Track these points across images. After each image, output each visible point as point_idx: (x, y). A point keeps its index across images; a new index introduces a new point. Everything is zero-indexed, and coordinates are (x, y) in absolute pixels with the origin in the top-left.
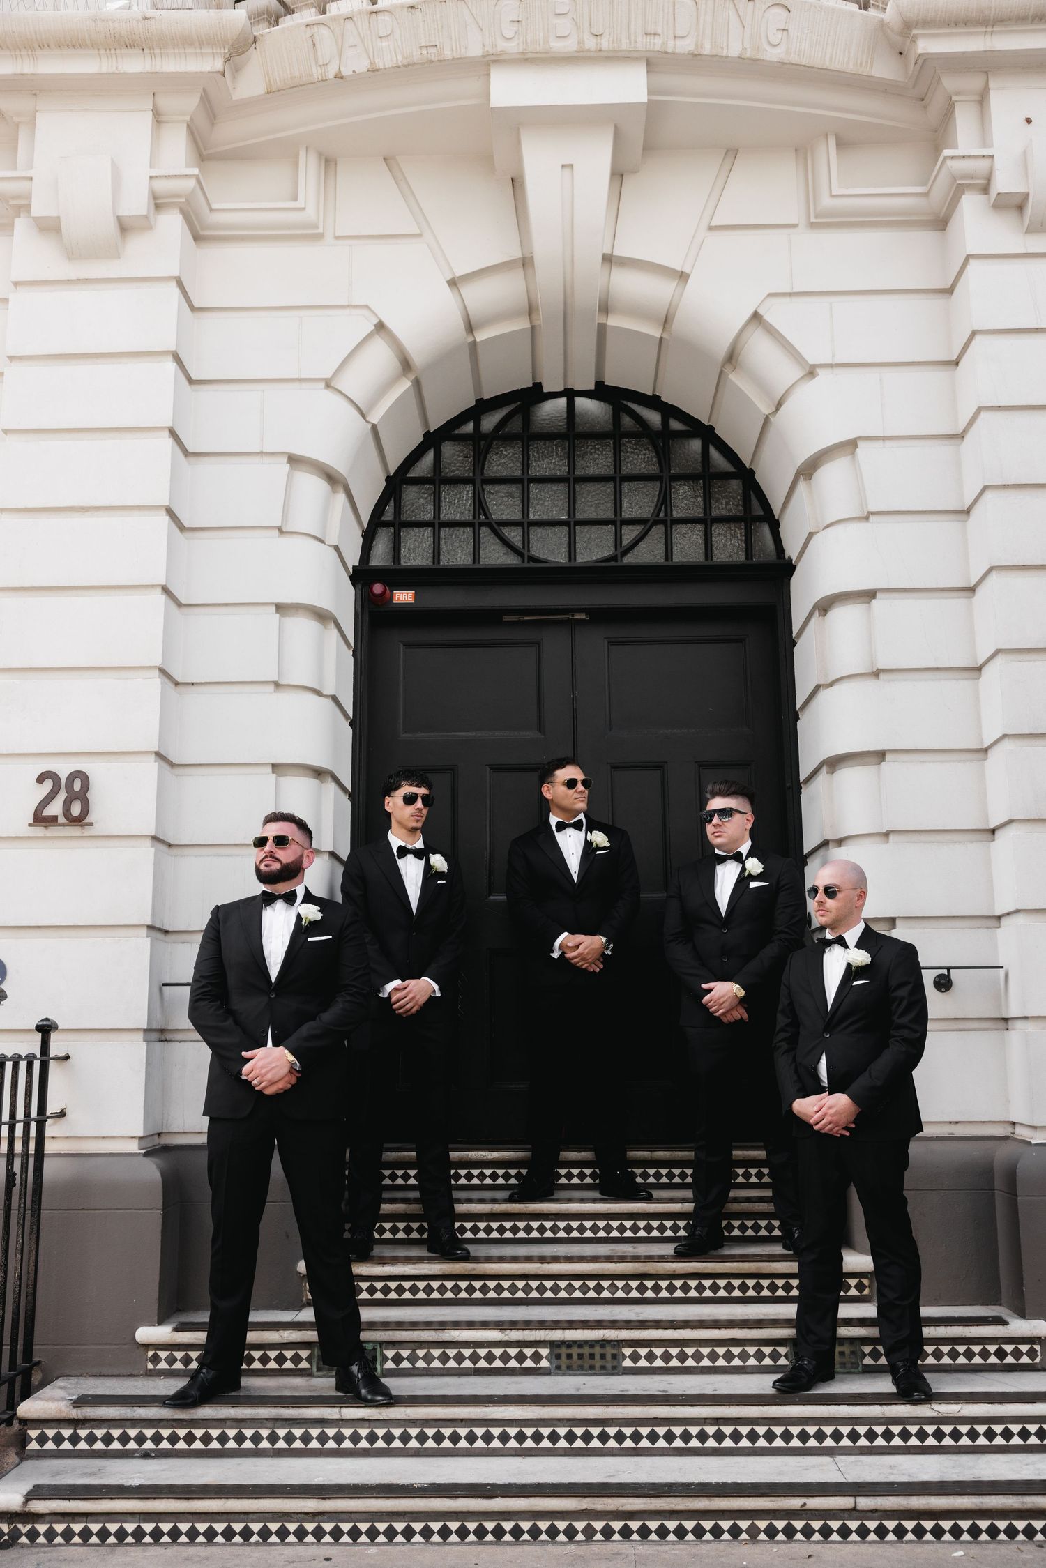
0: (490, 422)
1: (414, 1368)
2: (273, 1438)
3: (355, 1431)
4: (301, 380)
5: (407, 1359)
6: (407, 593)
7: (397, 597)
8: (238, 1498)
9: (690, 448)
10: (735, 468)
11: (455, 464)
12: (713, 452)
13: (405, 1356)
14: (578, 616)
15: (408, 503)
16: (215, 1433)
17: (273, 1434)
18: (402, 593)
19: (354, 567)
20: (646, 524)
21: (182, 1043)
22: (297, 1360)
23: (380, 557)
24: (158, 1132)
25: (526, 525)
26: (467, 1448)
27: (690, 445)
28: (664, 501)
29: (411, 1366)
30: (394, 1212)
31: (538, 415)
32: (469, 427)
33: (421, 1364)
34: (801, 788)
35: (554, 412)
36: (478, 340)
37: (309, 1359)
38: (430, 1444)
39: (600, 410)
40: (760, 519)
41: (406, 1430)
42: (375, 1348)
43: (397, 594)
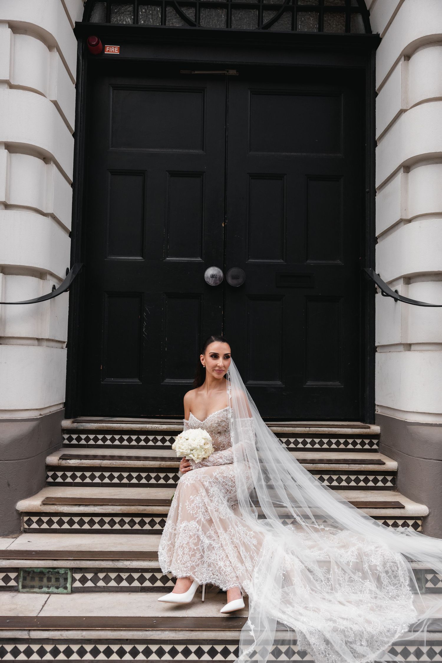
1: (96, 587)
3: (42, 647)
5: (91, 580)
6: (115, 47)
7: (107, 49)
13: (89, 578)
14: (231, 72)
18: (111, 47)
19: (76, 23)
20: (280, 10)
22: (6, 579)
25: (198, 5)
29: (94, 585)
30: (92, 466)
33: (101, 584)
34: (376, 192)
37: (16, 579)
40: (357, 11)
41: (82, 646)
42: (67, 572)
43: (107, 48)
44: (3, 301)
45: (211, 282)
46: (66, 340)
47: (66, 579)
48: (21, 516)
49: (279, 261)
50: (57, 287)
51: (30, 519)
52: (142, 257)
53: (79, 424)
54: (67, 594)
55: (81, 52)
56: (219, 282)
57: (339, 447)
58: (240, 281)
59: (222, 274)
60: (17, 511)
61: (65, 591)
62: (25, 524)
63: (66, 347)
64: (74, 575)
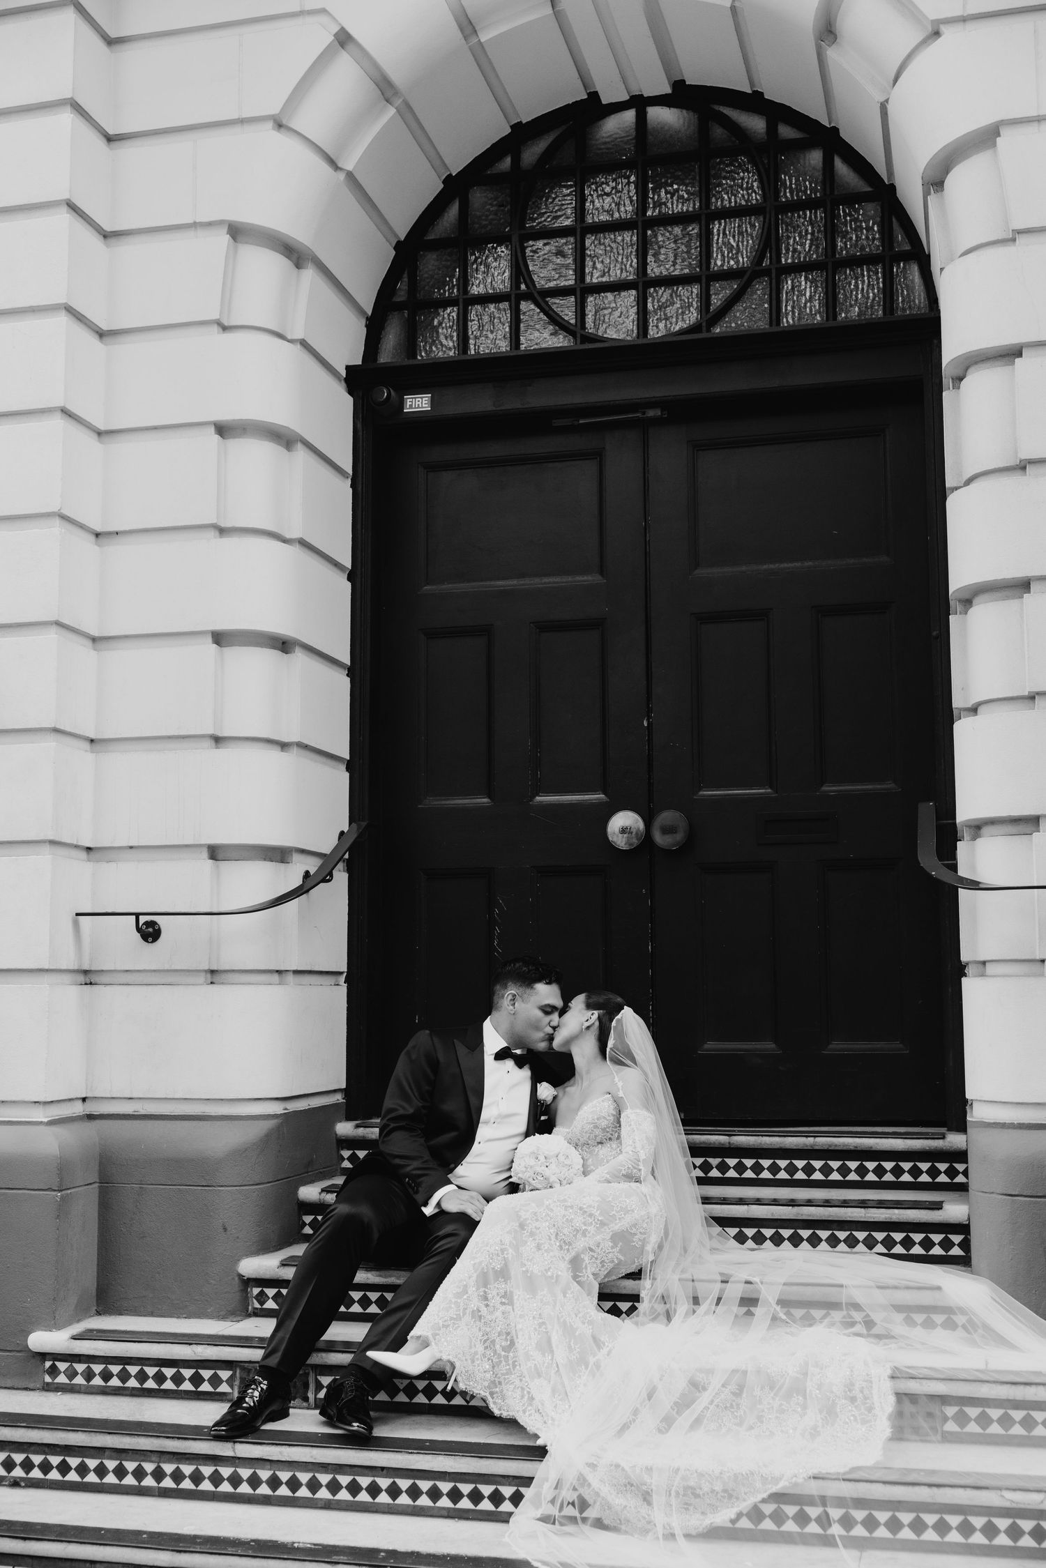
0: (532, 153)
2: (159, 1475)
3: (255, 1472)
4: (242, 121)
6: (422, 398)
7: (408, 403)
8: (81, 1543)
9: (807, 162)
10: (871, 186)
11: (487, 216)
12: (840, 166)
14: (651, 413)
15: (426, 275)
16: (92, 1463)
17: (158, 1469)
18: (415, 398)
19: (348, 368)
20: (744, 278)
21: (108, 987)
22: (215, 1381)
23: (388, 354)
24: (84, 1096)
25: (582, 291)
26: (388, 1504)
27: (807, 158)
28: (769, 243)
31: (598, 137)
32: (507, 163)
35: (619, 131)
36: (482, 40)
37: (230, 1382)
38: (344, 1495)
39: (681, 121)
40: (906, 257)
41: (314, 1476)
42: (307, 1371)
43: (408, 400)
44: (215, 910)
45: (620, 842)
46: (344, 968)
47: (306, 1386)
48: (248, 1287)
49: (764, 791)
50: (312, 873)
51: (262, 1293)
52: (489, 798)
53: (368, 1130)
54: (308, 1408)
55: (361, 416)
56: (635, 842)
57: (883, 1179)
58: (679, 837)
59: (640, 825)
60: (240, 1276)
61: (305, 1404)
62: (255, 1301)
63: (345, 983)
64: (319, 1377)
